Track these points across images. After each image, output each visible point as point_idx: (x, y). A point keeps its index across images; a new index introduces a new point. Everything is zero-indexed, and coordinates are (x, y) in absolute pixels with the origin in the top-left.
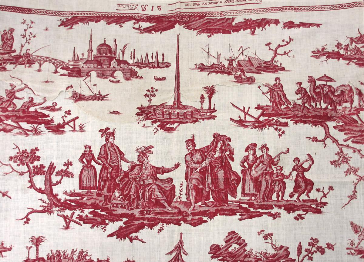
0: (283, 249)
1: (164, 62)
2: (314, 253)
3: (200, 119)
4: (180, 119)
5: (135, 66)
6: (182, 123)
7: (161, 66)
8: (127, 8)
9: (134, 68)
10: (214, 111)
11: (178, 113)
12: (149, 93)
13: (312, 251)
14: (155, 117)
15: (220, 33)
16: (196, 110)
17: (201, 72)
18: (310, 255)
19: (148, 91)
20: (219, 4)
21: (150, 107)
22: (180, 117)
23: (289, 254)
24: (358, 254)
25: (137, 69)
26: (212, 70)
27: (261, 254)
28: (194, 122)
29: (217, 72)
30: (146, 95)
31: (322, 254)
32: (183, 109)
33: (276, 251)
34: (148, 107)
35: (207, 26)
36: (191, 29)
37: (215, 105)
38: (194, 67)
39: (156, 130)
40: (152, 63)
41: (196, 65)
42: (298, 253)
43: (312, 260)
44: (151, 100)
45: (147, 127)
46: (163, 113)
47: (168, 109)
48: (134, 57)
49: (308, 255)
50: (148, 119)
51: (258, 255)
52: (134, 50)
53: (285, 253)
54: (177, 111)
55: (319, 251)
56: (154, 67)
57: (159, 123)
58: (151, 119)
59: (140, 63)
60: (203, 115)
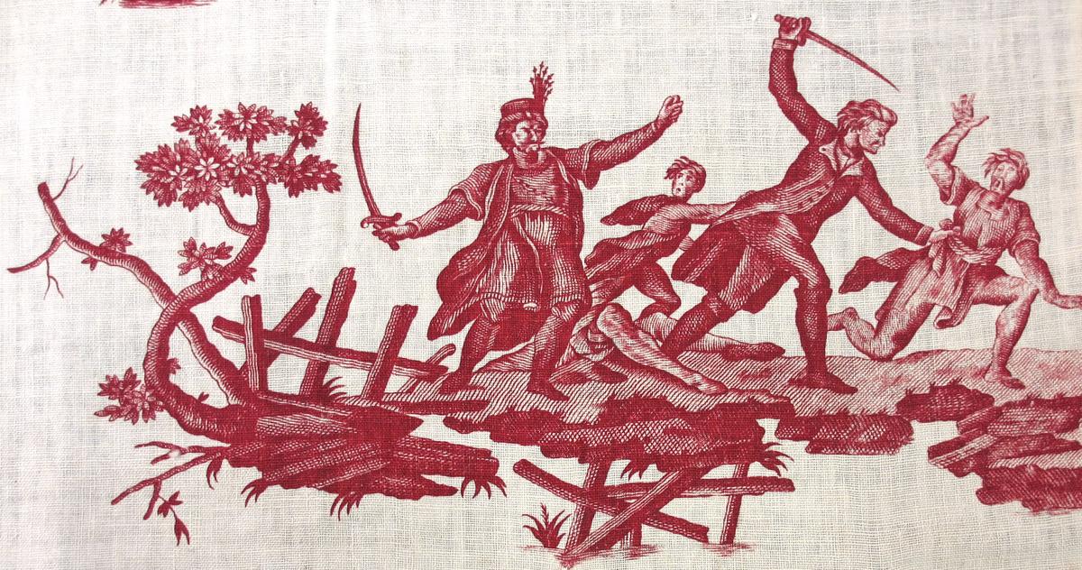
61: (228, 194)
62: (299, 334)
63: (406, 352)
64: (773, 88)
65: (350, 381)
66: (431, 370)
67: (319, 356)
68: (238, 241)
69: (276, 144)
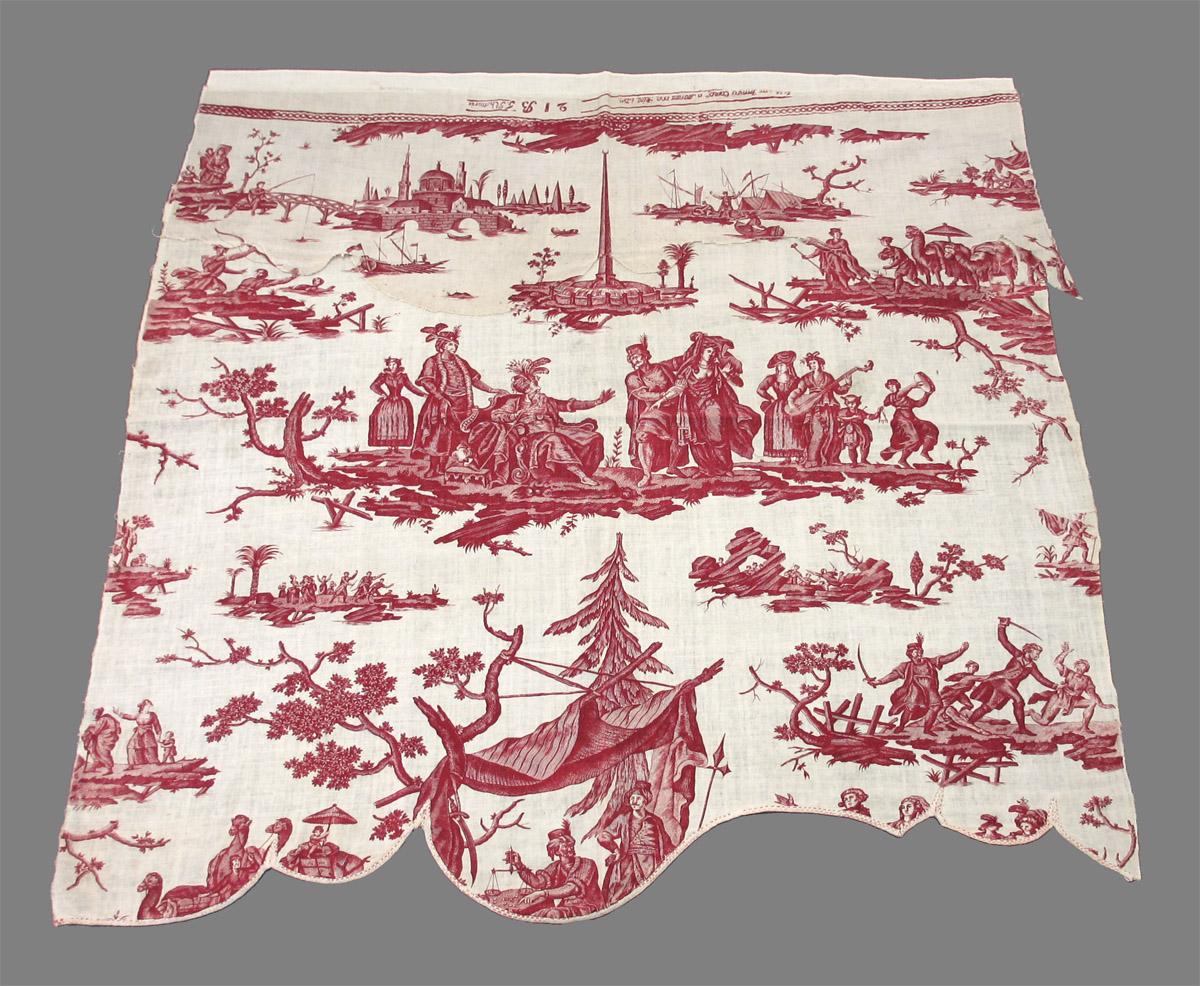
0: (875, 567)
1: (574, 201)
2: (955, 576)
3: (659, 305)
4: (612, 306)
5: (507, 210)
6: (617, 313)
7: (568, 209)
8: (489, 107)
9: (504, 213)
10: (692, 290)
11: (608, 295)
12: (539, 260)
13: (950, 572)
14: (553, 303)
15: (701, 150)
16: (649, 289)
17: (659, 221)
18: (944, 580)
19: (539, 255)
20: (694, 99)
21: (541, 284)
22: (613, 303)
23: (892, 577)
24: (1066, 576)
25: (511, 216)
26: (685, 216)
27: (821, 575)
28: (647, 311)
29: (696, 220)
30: (533, 263)
31: (974, 579)
32: (619, 288)
33: (859, 571)
34: (537, 284)
35: (671, 139)
36: (634, 145)
37: (692, 279)
38: (642, 210)
39: (556, 328)
40: (547, 204)
41: (647, 208)
42: (913, 575)
43: (951, 591)
44: (544, 272)
45: (535, 322)
46: (573, 296)
47: (586, 287)
48: (505, 195)
49: (938, 580)
50: (537, 306)
51: (814, 578)
52: (506, 182)
53: (881, 575)
54: (605, 290)
55: (967, 573)
56: (551, 212)
57: (564, 315)
58: (544, 308)
59: (520, 205)
60: (667, 299)
61: (815, 670)
62: (844, 714)
63: (881, 720)
64: (999, 639)
65: (863, 729)
66: (890, 726)
67: (852, 721)
68: (821, 685)
69: (831, 655)
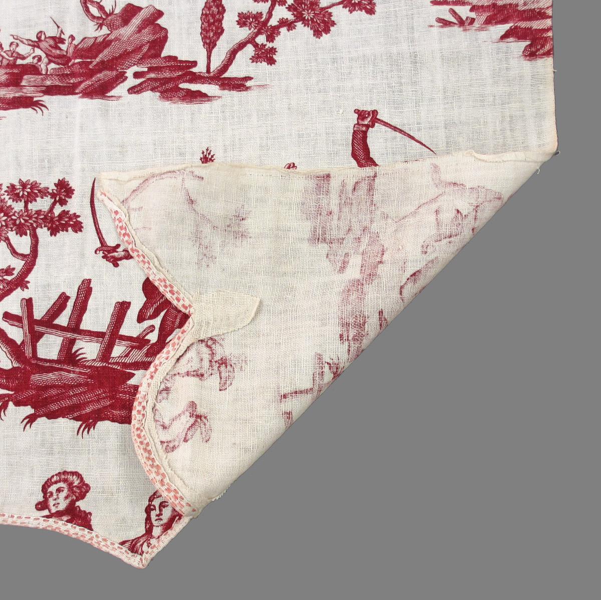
0: (136, 21)
2: (283, 30)
13: (273, 22)
18: (261, 39)
23: (165, 38)
24: (489, 22)
27: (35, 45)
31: (317, 34)
33: (105, 30)
42: (204, 32)
43: (271, 61)
49: (251, 40)
51: (23, 49)
53: (147, 36)
55: (306, 22)
61: (12, 235)
62: (57, 322)
63: (124, 331)
64: (354, 155)
65: (89, 350)
66: (139, 342)
67: (69, 335)
68: (18, 265)
69: (42, 204)
